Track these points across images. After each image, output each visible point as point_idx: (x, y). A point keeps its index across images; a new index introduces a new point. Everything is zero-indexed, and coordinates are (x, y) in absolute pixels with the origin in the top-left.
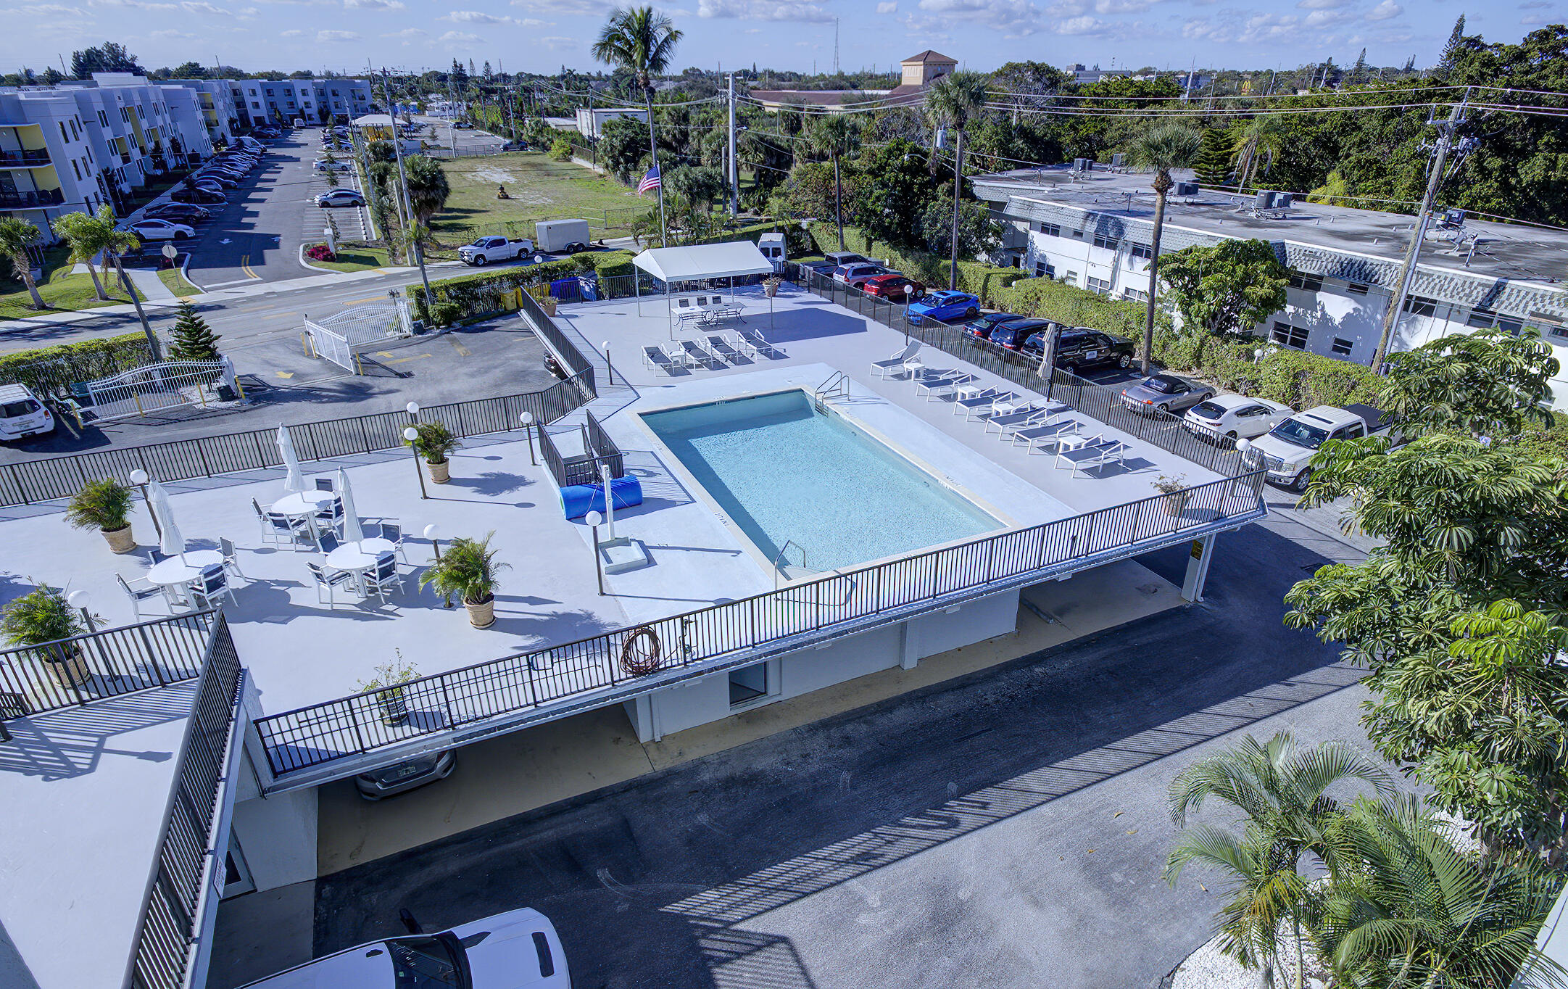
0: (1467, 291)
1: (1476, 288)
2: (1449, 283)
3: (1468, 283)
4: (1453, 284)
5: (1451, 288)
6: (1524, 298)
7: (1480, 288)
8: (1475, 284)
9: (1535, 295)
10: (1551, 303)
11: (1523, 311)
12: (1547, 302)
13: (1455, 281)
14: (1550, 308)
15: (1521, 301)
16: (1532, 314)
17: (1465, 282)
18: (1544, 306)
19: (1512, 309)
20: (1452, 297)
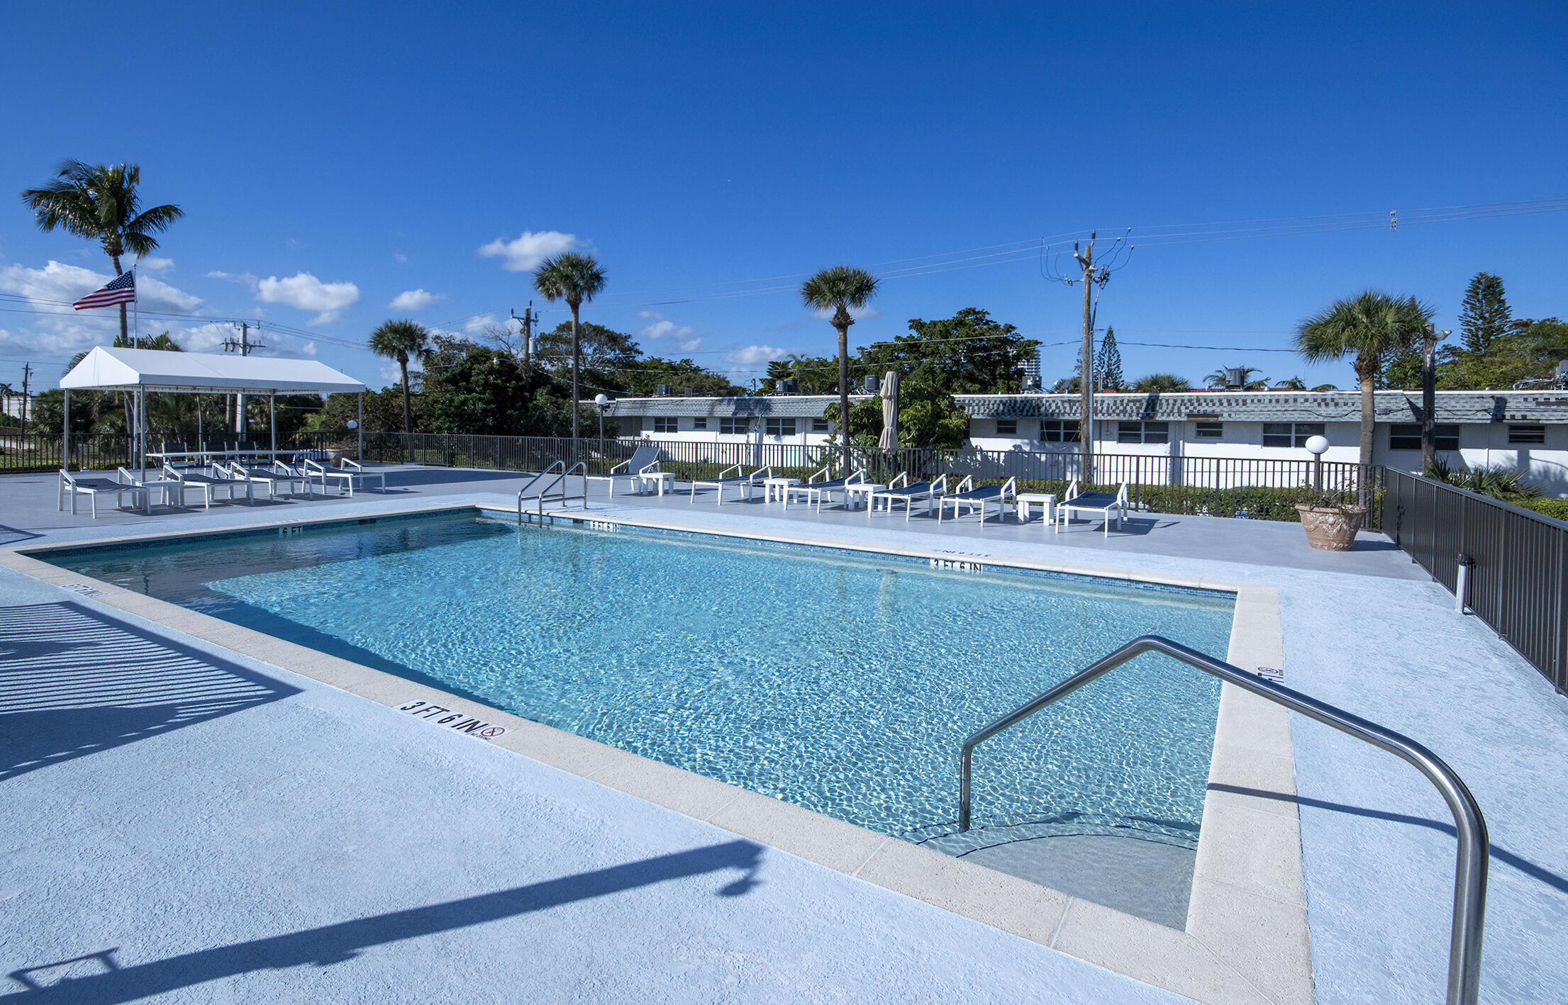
0: (1121, 408)
1: (1127, 405)
2: (1101, 405)
3: (1118, 402)
4: (1105, 405)
5: (1105, 408)
6: (1174, 405)
7: (1131, 404)
8: (1125, 401)
9: (1183, 401)
10: (1200, 405)
11: (1180, 415)
12: (1196, 404)
13: (1106, 402)
14: (1202, 409)
15: (1173, 408)
16: (1188, 415)
17: (1115, 401)
18: (1195, 408)
19: (1169, 415)
20: (1109, 415)
